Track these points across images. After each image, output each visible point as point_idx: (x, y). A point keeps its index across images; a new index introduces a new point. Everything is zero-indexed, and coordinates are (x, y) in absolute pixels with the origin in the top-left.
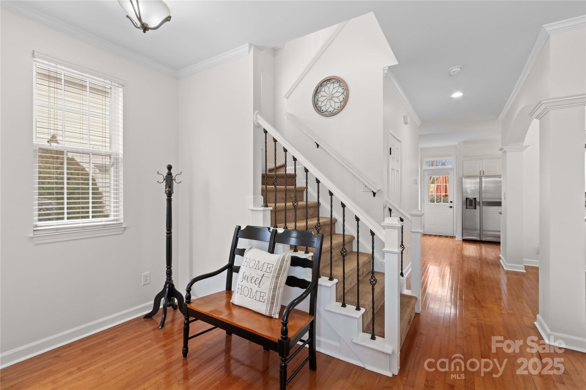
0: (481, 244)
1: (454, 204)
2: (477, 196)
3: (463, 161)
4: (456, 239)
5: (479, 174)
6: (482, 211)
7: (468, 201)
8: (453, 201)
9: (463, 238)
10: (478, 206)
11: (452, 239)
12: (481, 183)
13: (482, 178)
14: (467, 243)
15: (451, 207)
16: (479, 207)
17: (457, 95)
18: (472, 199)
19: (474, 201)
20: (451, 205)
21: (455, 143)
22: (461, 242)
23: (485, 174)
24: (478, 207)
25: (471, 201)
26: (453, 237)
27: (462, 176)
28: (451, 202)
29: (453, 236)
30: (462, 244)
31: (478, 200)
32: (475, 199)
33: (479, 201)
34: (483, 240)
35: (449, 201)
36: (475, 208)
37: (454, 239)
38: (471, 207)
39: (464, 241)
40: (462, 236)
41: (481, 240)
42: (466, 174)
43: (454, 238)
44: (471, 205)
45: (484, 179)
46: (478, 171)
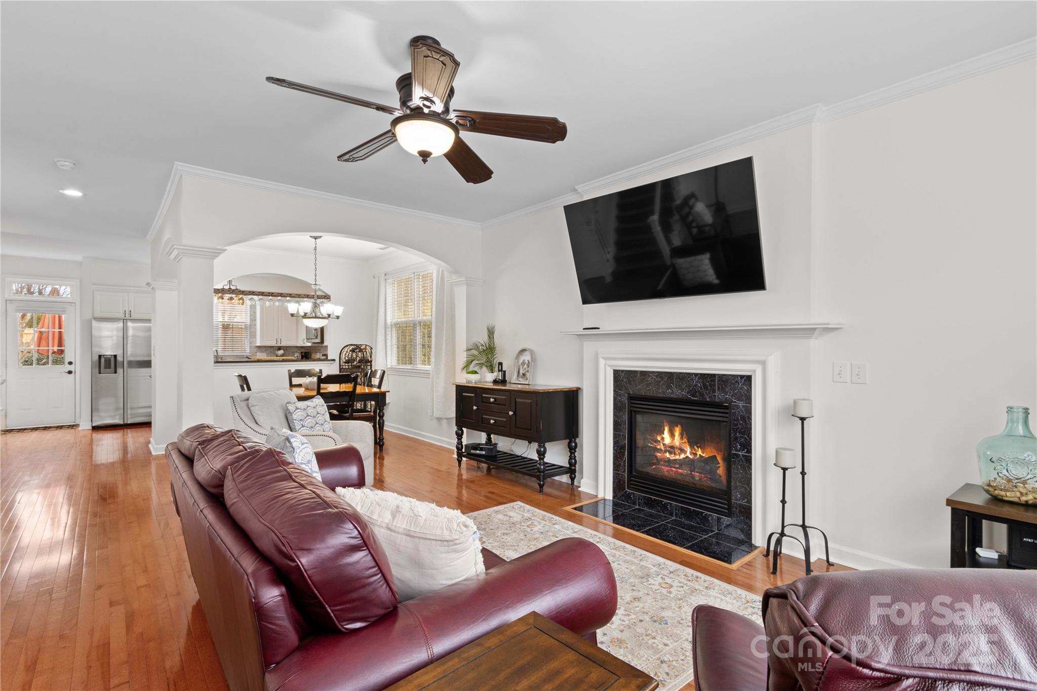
0: (125, 430)
1: (77, 367)
2: (119, 353)
3: (93, 292)
4: (80, 429)
5: (123, 316)
6: (127, 376)
7: (103, 360)
8: (73, 361)
9: (93, 425)
10: (121, 368)
11: (73, 430)
12: (125, 330)
13: (127, 322)
14: (99, 432)
15: (70, 372)
16: (122, 370)
17: (73, 193)
18: (110, 357)
19: (113, 359)
20: (71, 368)
21: (78, 257)
22: (90, 431)
23: (133, 317)
24: (120, 371)
25: (108, 361)
26: (73, 427)
27: (91, 317)
28: (70, 363)
29: (74, 424)
30: (92, 433)
31: (120, 359)
32: (115, 356)
33: (122, 360)
34: (129, 422)
35: (67, 361)
36: (116, 372)
37: (75, 429)
38: (108, 370)
39: (96, 429)
40: (92, 421)
41: (125, 422)
42: (98, 314)
43: (75, 427)
44: (108, 365)
45: (130, 324)
46: (122, 311)
